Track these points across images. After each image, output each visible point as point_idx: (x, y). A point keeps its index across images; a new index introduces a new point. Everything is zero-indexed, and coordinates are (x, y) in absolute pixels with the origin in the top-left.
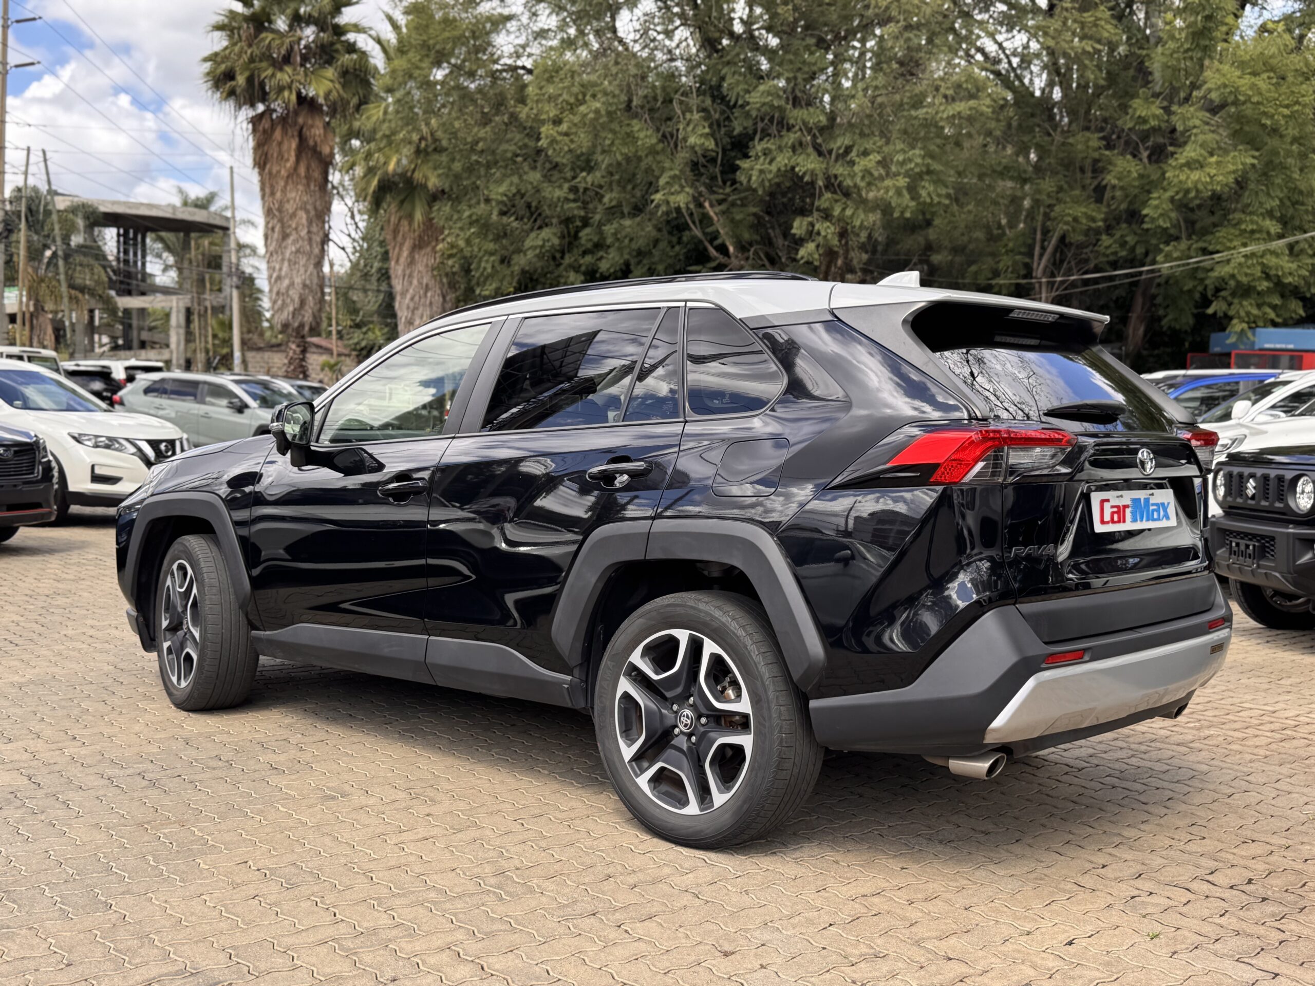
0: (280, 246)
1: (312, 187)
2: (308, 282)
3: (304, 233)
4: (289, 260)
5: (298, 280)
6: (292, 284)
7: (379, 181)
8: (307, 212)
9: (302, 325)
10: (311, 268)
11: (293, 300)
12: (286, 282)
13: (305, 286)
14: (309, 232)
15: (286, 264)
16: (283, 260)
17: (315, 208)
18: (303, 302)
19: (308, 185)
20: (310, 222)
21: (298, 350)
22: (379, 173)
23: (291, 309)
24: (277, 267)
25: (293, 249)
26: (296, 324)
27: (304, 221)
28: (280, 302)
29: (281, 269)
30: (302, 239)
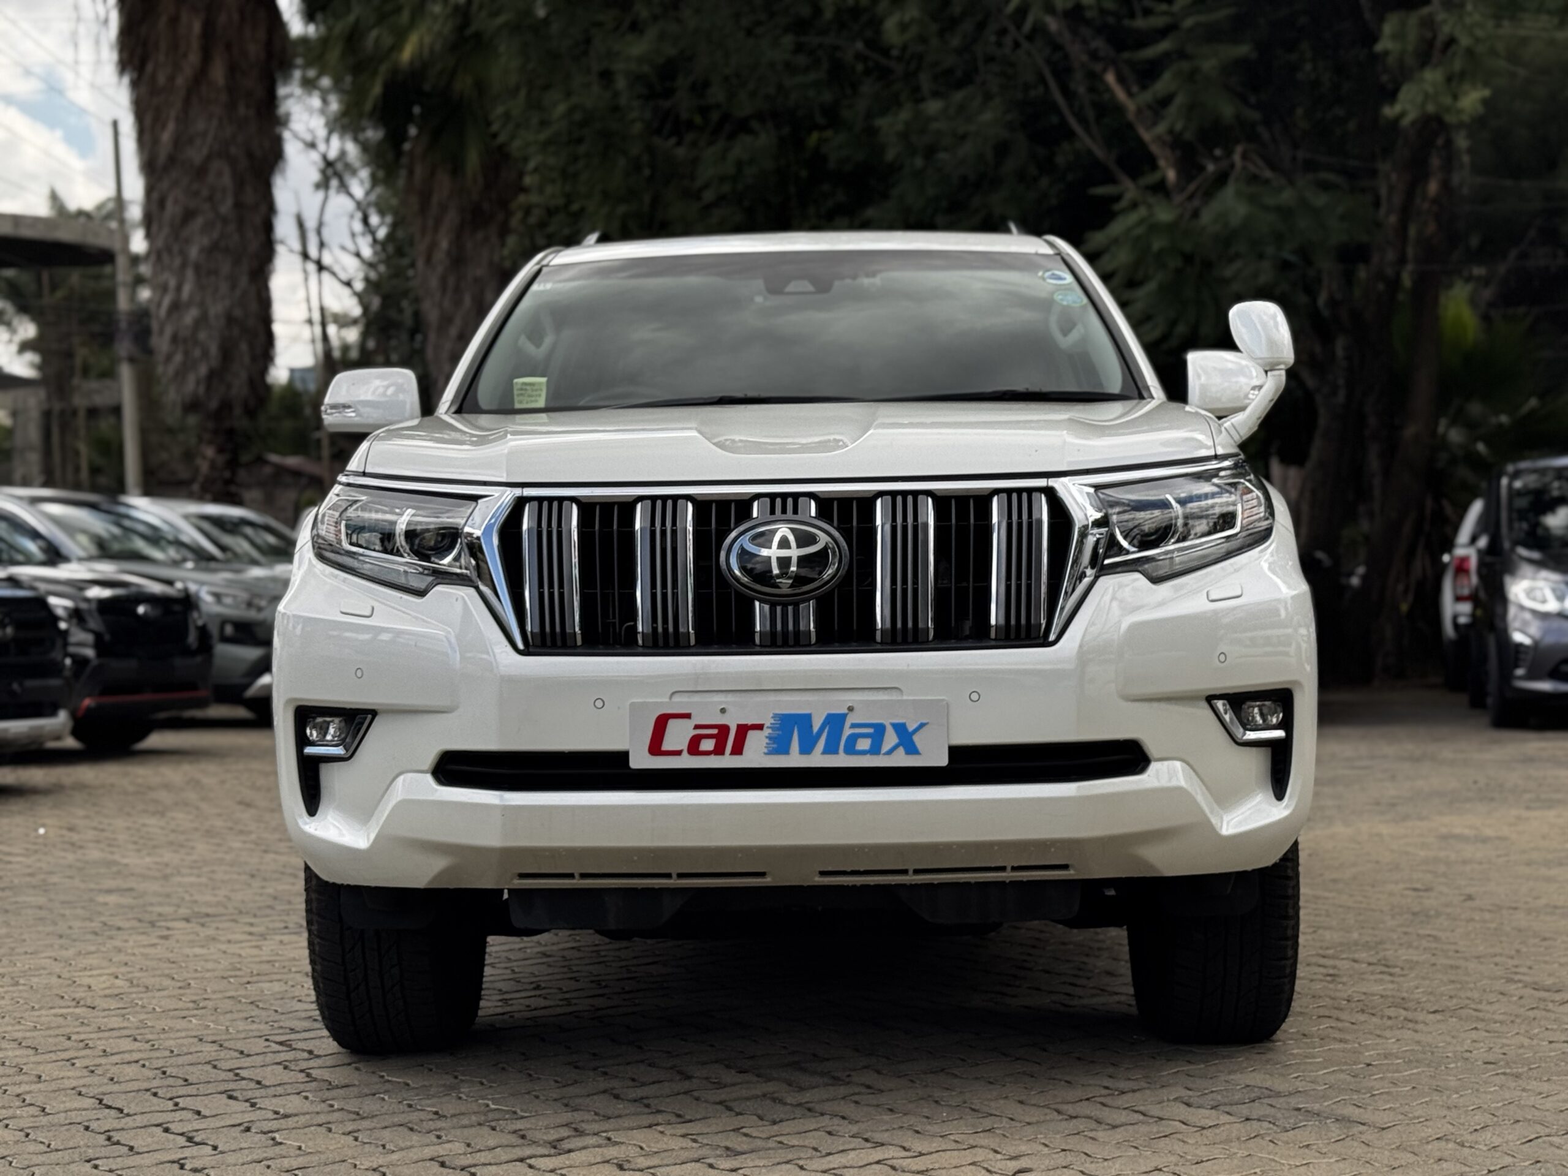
0: (176, 237)
1: (242, 110)
2: (238, 313)
3: (226, 207)
4: (197, 268)
5: (216, 309)
6: (202, 321)
7: (388, 87)
8: (232, 161)
9: (226, 406)
10: (244, 281)
11: (205, 354)
12: (190, 317)
13: (230, 320)
14: (238, 205)
15: (190, 274)
16: (184, 266)
17: (250, 155)
18: (227, 353)
19: (233, 106)
20: (239, 185)
21: (221, 460)
22: (384, 68)
23: (203, 370)
24: (172, 283)
25: (206, 241)
26: (214, 404)
27: (227, 180)
28: (178, 358)
29: (179, 288)
30: (225, 221)
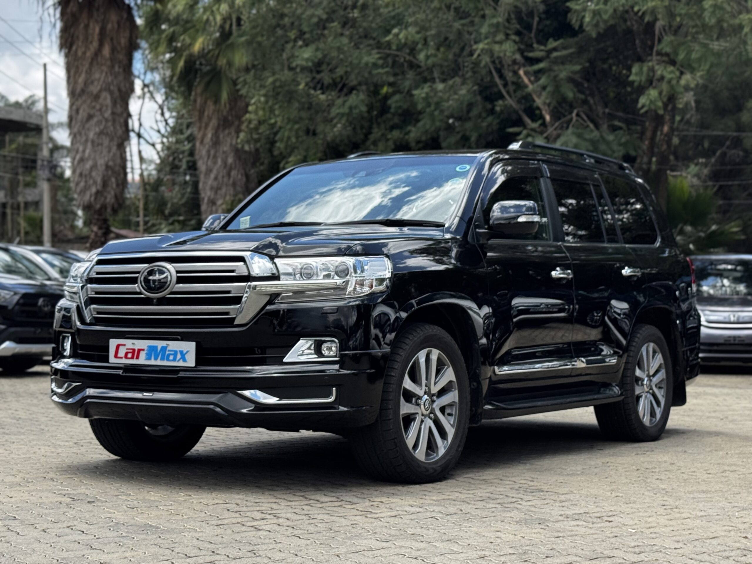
0: (83, 128)
3: (108, 114)
4: (93, 142)
6: (94, 167)
7: (186, 62)
8: (111, 93)
9: (104, 207)
15: (89, 145)
16: (86, 141)
17: (120, 90)
18: (105, 184)
19: (113, 67)
20: (114, 103)
21: (100, 232)
22: (185, 54)
23: (94, 190)
24: (81, 149)
25: (97, 130)
26: (98, 206)
27: (109, 101)
28: (82, 184)
29: (84, 151)
